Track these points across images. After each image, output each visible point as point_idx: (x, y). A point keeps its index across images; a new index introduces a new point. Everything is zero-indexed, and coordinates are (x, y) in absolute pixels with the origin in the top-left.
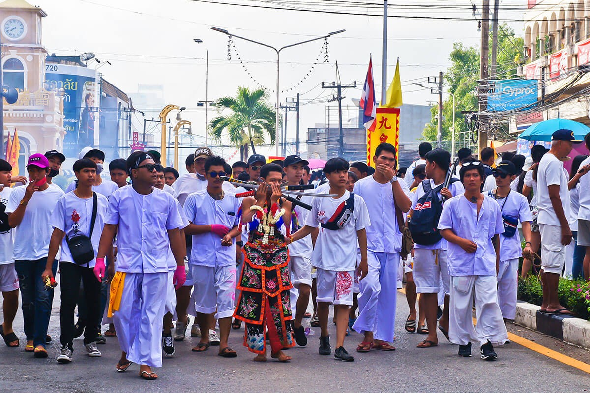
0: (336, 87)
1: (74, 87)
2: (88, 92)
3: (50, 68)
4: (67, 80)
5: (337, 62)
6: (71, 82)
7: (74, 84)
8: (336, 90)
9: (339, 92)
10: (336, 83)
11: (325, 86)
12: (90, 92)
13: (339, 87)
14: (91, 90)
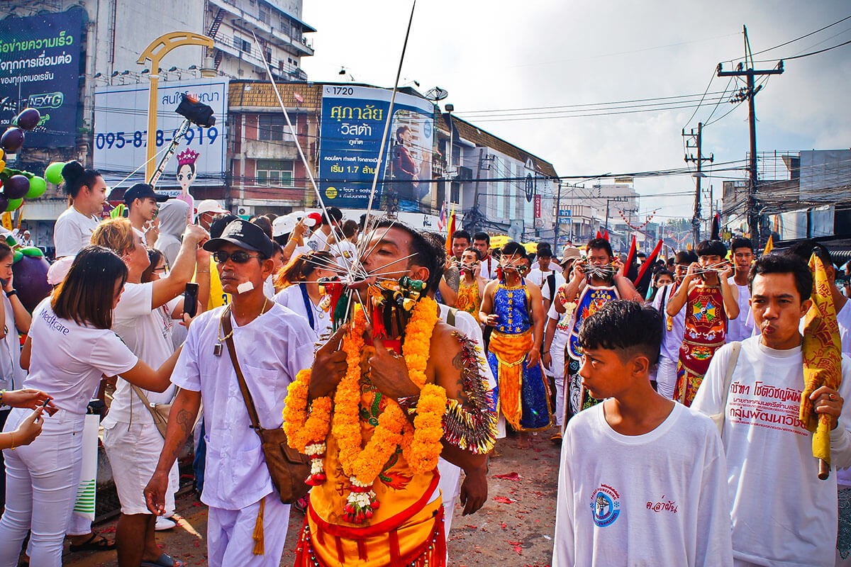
0: (743, 73)
1: (378, 116)
2: (403, 125)
3: (342, 91)
4: (367, 106)
5: (745, 29)
6: (372, 109)
7: (378, 112)
8: (745, 78)
9: (751, 82)
10: (744, 64)
11: (723, 71)
12: (407, 125)
13: (751, 74)
14: (408, 123)
